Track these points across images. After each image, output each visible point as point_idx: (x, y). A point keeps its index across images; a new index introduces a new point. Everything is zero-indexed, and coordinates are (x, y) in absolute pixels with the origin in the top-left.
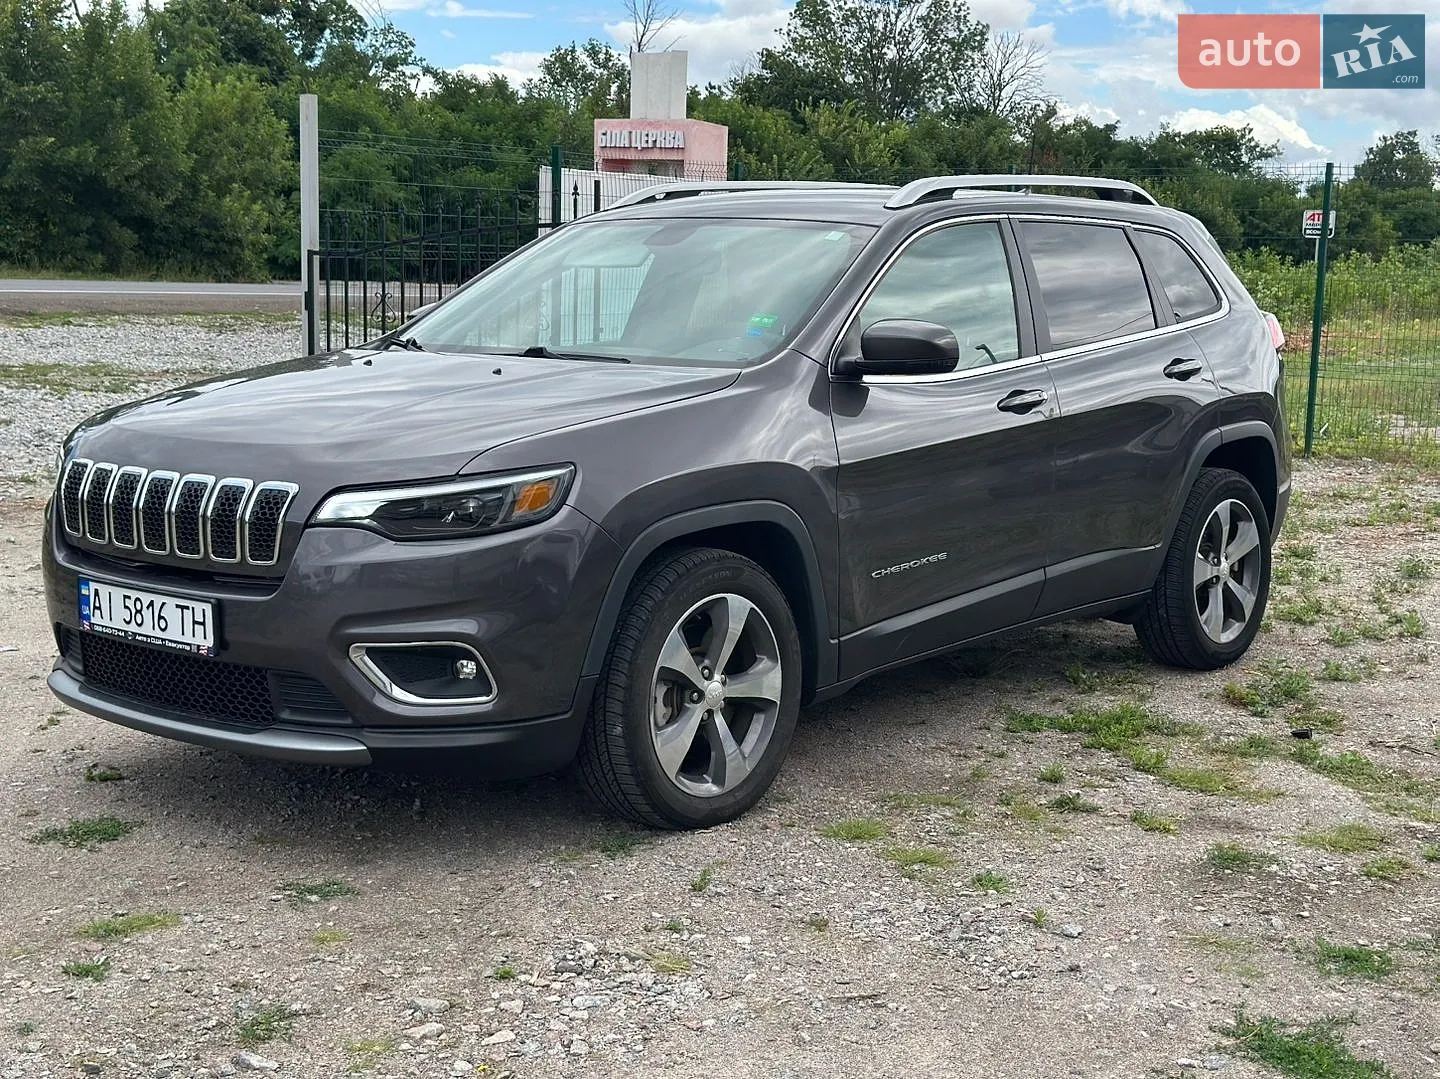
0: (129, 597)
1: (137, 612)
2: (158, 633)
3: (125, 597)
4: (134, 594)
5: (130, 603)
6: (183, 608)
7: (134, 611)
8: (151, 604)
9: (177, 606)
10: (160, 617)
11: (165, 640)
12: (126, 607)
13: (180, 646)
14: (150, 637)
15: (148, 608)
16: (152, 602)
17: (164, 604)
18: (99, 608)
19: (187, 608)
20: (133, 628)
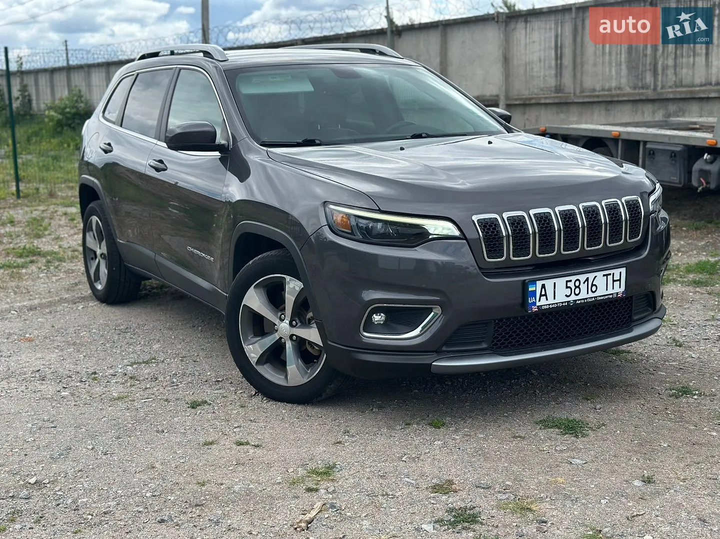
0: (571, 281)
1: (576, 287)
2: (591, 295)
3: (567, 282)
4: (573, 278)
5: (571, 284)
6: (607, 275)
7: (573, 288)
8: (587, 279)
9: (604, 275)
10: (592, 285)
11: (596, 297)
12: (567, 287)
13: (606, 297)
14: (586, 299)
15: (584, 283)
16: (588, 278)
17: (596, 277)
18: (545, 295)
19: (610, 274)
20: (573, 297)
